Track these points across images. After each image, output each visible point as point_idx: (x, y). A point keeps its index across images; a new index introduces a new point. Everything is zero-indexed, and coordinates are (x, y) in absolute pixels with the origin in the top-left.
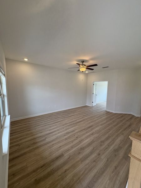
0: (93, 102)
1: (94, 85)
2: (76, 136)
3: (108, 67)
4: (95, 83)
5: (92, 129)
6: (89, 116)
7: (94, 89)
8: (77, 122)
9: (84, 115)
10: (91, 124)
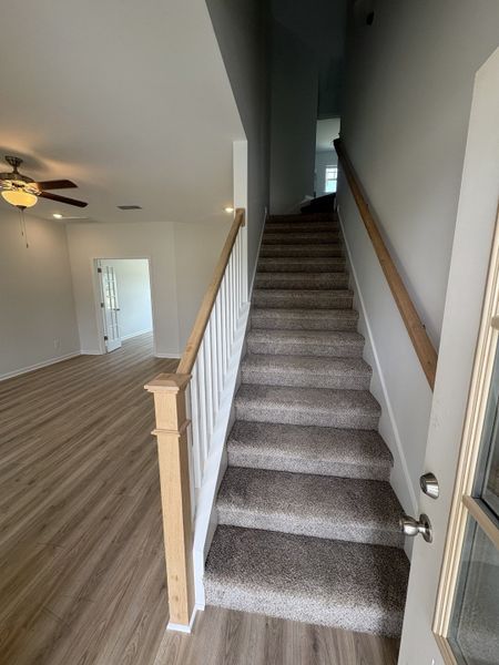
0: (106, 338)
1: (100, 271)
2: (26, 479)
3: (137, 208)
4: (104, 265)
5: (101, 430)
6: (94, 389)
7: (106, 286)
8: (29, 426)
9: (67, 391)
10: (99, 413)
